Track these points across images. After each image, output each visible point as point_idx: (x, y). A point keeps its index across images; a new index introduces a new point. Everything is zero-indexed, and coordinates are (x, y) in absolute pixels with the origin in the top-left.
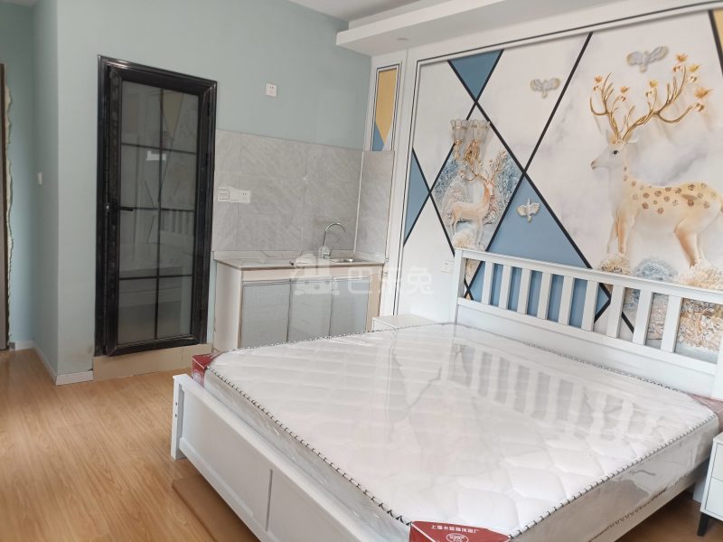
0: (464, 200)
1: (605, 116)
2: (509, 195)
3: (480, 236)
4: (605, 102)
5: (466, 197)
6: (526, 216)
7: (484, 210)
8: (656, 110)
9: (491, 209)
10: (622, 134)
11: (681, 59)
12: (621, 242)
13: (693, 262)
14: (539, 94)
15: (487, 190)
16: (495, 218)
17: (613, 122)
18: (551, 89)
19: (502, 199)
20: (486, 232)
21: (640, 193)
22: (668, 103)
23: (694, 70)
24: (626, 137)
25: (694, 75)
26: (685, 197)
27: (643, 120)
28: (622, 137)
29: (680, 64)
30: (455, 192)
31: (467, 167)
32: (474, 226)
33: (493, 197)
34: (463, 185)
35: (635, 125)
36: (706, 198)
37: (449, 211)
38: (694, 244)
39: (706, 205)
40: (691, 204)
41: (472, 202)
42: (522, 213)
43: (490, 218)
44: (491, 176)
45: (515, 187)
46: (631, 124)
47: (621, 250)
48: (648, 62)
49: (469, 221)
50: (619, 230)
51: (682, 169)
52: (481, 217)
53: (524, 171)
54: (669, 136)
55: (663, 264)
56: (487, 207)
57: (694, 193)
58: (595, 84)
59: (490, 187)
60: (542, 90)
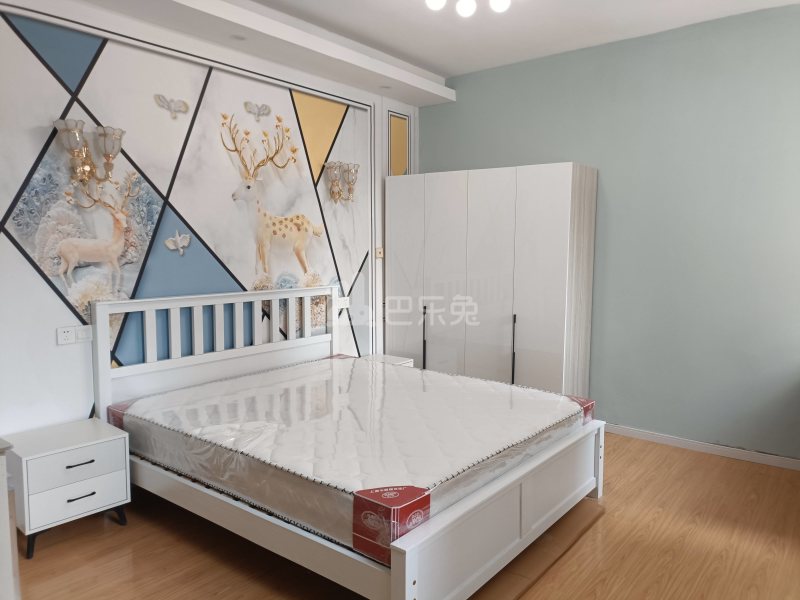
0: (81, 235)
1: (236, 153)
2: (151, 227)
4: (234, 139)
5: (84, 231)
6: (177, 250)
7: (119, 247)
8: (271, 156)
9: (128, 244)
10: (251, 172)
11: (279, 120)
13: (306, 271)
15: (117, 221)
17: (243, 160)
18: (180, 111)
19: (141, 232)
20: (126, 275)
21: (270, 223)
22: (277, 152)
23: (288, 131)
24: (255, 175)
25: (288, 134)
26: (296, 224)
27: (263, 163)
28: (251, 173)
29: (279, 124)
30: (58, 224)
33: (128, 230)
34: (74, 214)
35: (259, 166)
36: (306, 225)
37: (54, 253)
38: (304, 259)
39: (306, 230)
40: (299, 230)
41: (95, 238)
42: (172, 247)
43: (129, 257)
45: (157, 217)
46: (256, 164)
47: (265, 271)
48: (259, 115)
51: (291, 204)
52: (115, 257)
53: (166, 199)
54: (281, 179)
55: (292, 276)
56: (122, 242)
57: (299, 222)
58: (222, 120)
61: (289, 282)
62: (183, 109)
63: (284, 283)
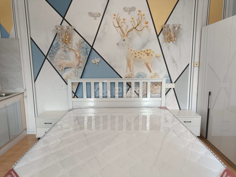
0: (66, 59)
1: (119, 28)
2: (87, 56)
3: (77, 73)
4: (118, 23)
5: (67, 58)
6: (96, 63)
7: (77, 63)
8: (135, 27)
9: (80, 62)
10: (126, 34)
11: (140, 11)
12: (130, 68)
13: (151, 72)
14: (93, 18)
15: (76, 55)
16: (82, 65)
17: (122, 30)
18: (97, 16)
19: (84, 58)
20: (79, 71)
21: (134, 53)
22: (138, 25)
23: (144, 15)
24: (127, 35)
25: (144, 17)
26: (146, 53)
27: (131, 30)
29: (140, 13)
30: (60, 56)
31: (64, 46)
32: (73, 69)
33: (80, 57)
34: (64, 53)
35: (129, 31)
36: (152, 53)
37: (59, 64)
39: (152, 55)
40: (148, 55)
41: (70, 60)
42: (94, 63)
43: (80, 65)
44: (77, 49)
45: (89, 53)
46: (128, 31)
48: (130, 11)
49: (70, 68)
50: (129, 65)
52: (76, 66)
53: (92, 47)
54: (139, 35)
56: (78, 61)
58: (114, 16)
59: (77, 53)
60: (93, 16)
61: (142, 76)
62: (98, 15)
63: (139, 76)
